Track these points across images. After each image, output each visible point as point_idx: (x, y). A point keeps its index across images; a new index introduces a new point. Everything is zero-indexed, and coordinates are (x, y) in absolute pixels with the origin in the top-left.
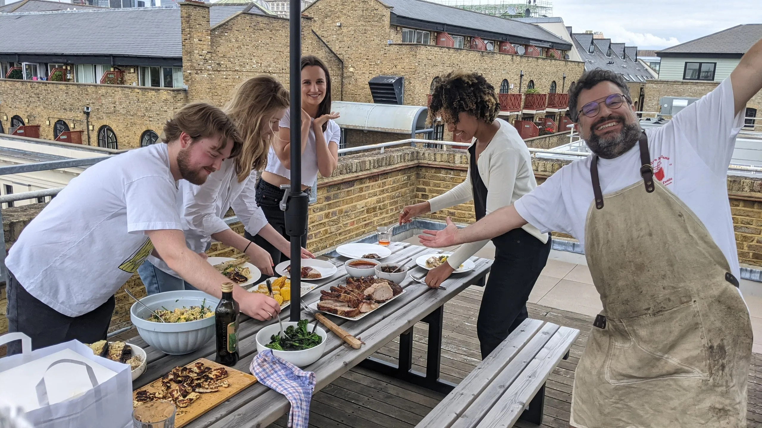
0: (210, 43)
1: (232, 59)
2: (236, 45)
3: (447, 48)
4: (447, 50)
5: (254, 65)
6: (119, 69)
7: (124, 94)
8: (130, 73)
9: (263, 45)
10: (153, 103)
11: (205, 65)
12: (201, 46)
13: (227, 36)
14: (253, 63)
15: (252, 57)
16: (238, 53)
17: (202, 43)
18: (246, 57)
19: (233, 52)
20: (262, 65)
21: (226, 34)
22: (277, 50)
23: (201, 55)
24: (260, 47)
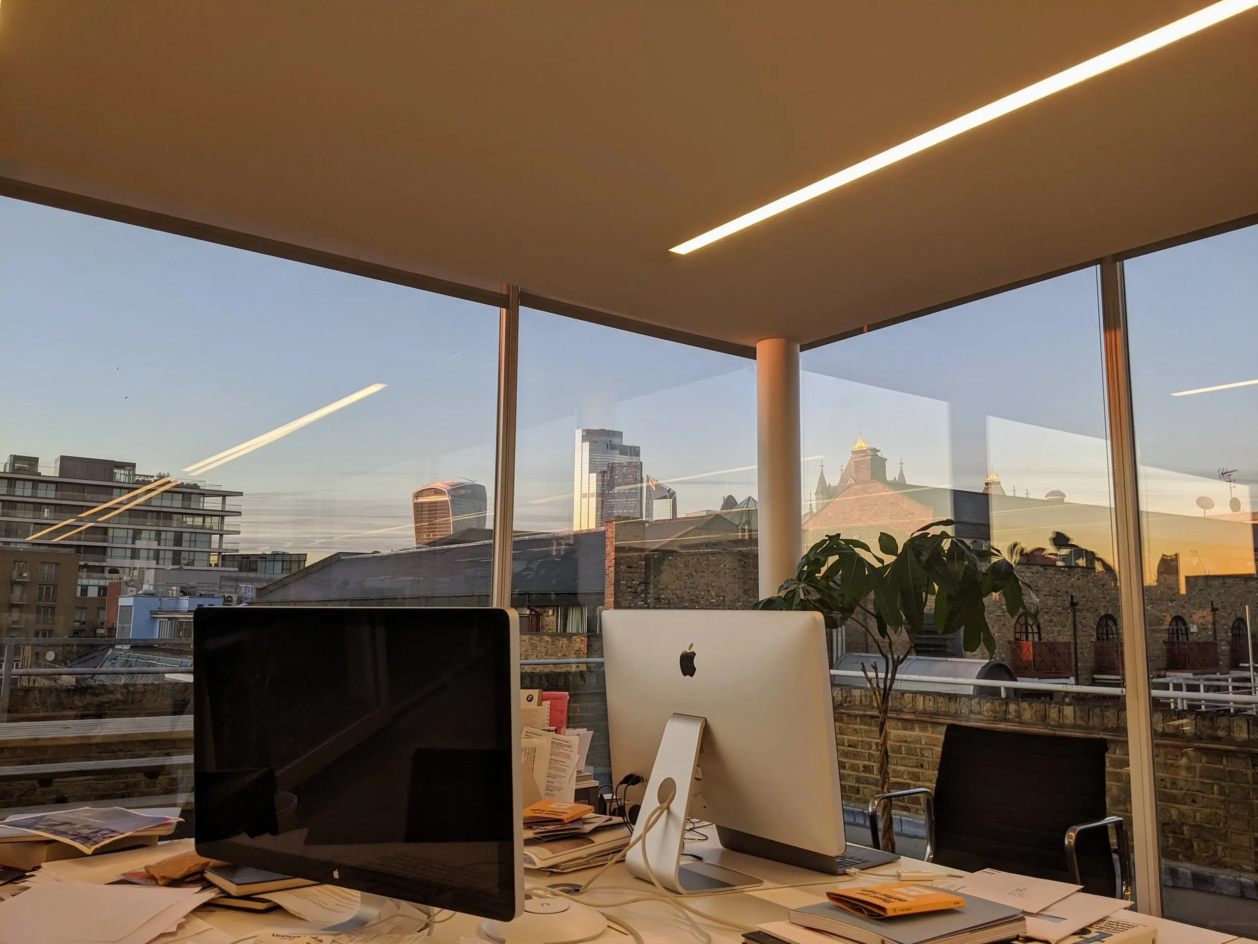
0: (643, 570)
1: (678, 592)
2: (686, 572)
3: (1042, 566)
4: (1041, 569)
5: (713, 599)
6: (536, 612)
7: (532, 644)
8: (549, 616)
9: (727, 571)
10: (563, 655)
11: (636, 600)
12: (630, 575)
13: (671, 560)
14: (712, 596)
15: (710, 588)
16: (688, 583)
17: (631, 570)
18: (700, 588)
19: (680, 582)
20: (726, 599)
21: (670, 558)
22: (750, 577)
23: (630, 587)
24: (721, 574)
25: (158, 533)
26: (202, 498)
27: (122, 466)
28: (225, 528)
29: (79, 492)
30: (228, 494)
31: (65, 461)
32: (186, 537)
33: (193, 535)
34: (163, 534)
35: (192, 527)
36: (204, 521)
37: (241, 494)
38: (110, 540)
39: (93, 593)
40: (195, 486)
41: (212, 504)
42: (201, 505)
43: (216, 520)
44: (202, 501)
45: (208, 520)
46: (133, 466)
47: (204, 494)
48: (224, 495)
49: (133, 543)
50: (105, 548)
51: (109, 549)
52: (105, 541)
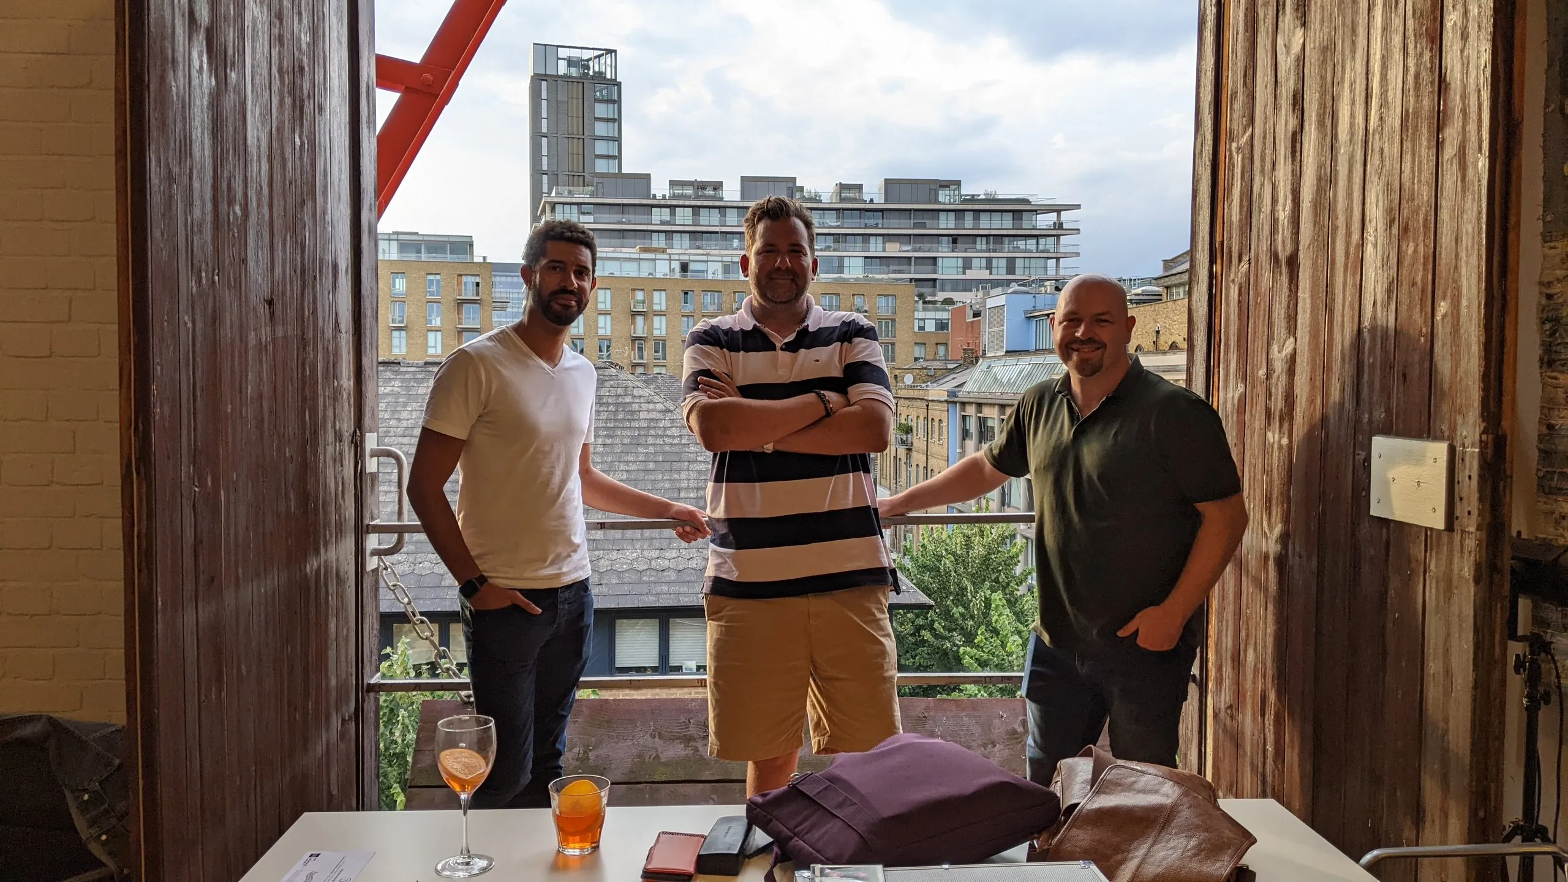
25: (989, 260)
26: (1034, 217)
27: (945, 185)
28: (1062, 250)
29: (905, 219)
30: (1063, 208)
31: (890, 184)
32: (1019, 263)
33: (1027, 260)
34: (994, 261)
35: (1026, 251)
36: (1038, 243)
37: (1078, 207)
38: (940, 272)
39: (930, 327)
40: (1026, 201)
41: (1045, 221)
42: (1034, 223)
43: (1051, 240)
44: (1034, 218)
45: (1042, 241)
46: (958, 183)
47: (1036, 211)
48: (1058, 210)
49: (964, 273)
50: (935, 258)
51: (940, 260)
52: (935, 272)
